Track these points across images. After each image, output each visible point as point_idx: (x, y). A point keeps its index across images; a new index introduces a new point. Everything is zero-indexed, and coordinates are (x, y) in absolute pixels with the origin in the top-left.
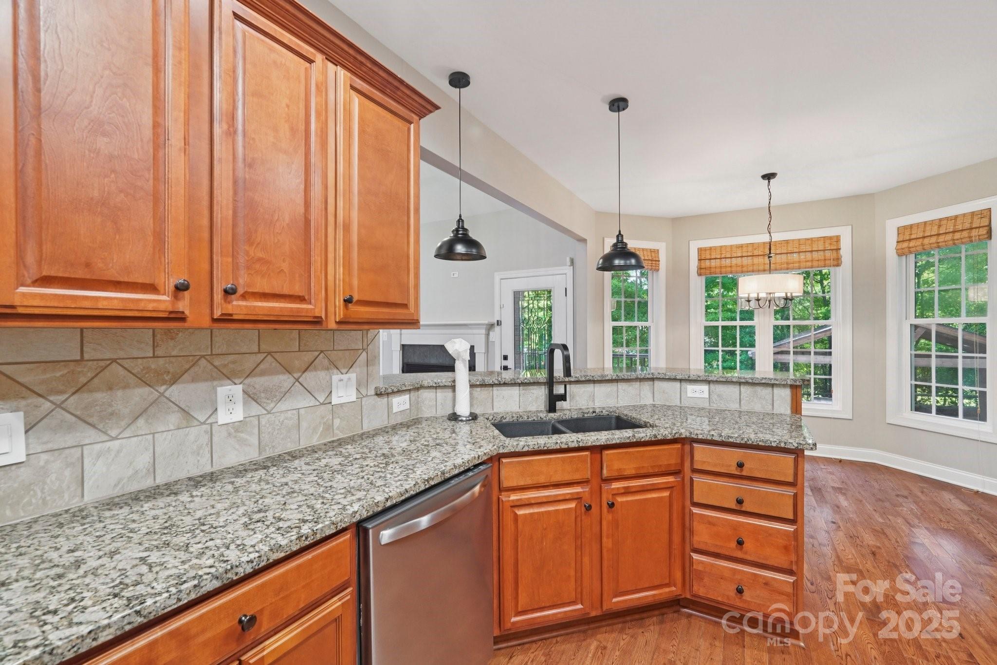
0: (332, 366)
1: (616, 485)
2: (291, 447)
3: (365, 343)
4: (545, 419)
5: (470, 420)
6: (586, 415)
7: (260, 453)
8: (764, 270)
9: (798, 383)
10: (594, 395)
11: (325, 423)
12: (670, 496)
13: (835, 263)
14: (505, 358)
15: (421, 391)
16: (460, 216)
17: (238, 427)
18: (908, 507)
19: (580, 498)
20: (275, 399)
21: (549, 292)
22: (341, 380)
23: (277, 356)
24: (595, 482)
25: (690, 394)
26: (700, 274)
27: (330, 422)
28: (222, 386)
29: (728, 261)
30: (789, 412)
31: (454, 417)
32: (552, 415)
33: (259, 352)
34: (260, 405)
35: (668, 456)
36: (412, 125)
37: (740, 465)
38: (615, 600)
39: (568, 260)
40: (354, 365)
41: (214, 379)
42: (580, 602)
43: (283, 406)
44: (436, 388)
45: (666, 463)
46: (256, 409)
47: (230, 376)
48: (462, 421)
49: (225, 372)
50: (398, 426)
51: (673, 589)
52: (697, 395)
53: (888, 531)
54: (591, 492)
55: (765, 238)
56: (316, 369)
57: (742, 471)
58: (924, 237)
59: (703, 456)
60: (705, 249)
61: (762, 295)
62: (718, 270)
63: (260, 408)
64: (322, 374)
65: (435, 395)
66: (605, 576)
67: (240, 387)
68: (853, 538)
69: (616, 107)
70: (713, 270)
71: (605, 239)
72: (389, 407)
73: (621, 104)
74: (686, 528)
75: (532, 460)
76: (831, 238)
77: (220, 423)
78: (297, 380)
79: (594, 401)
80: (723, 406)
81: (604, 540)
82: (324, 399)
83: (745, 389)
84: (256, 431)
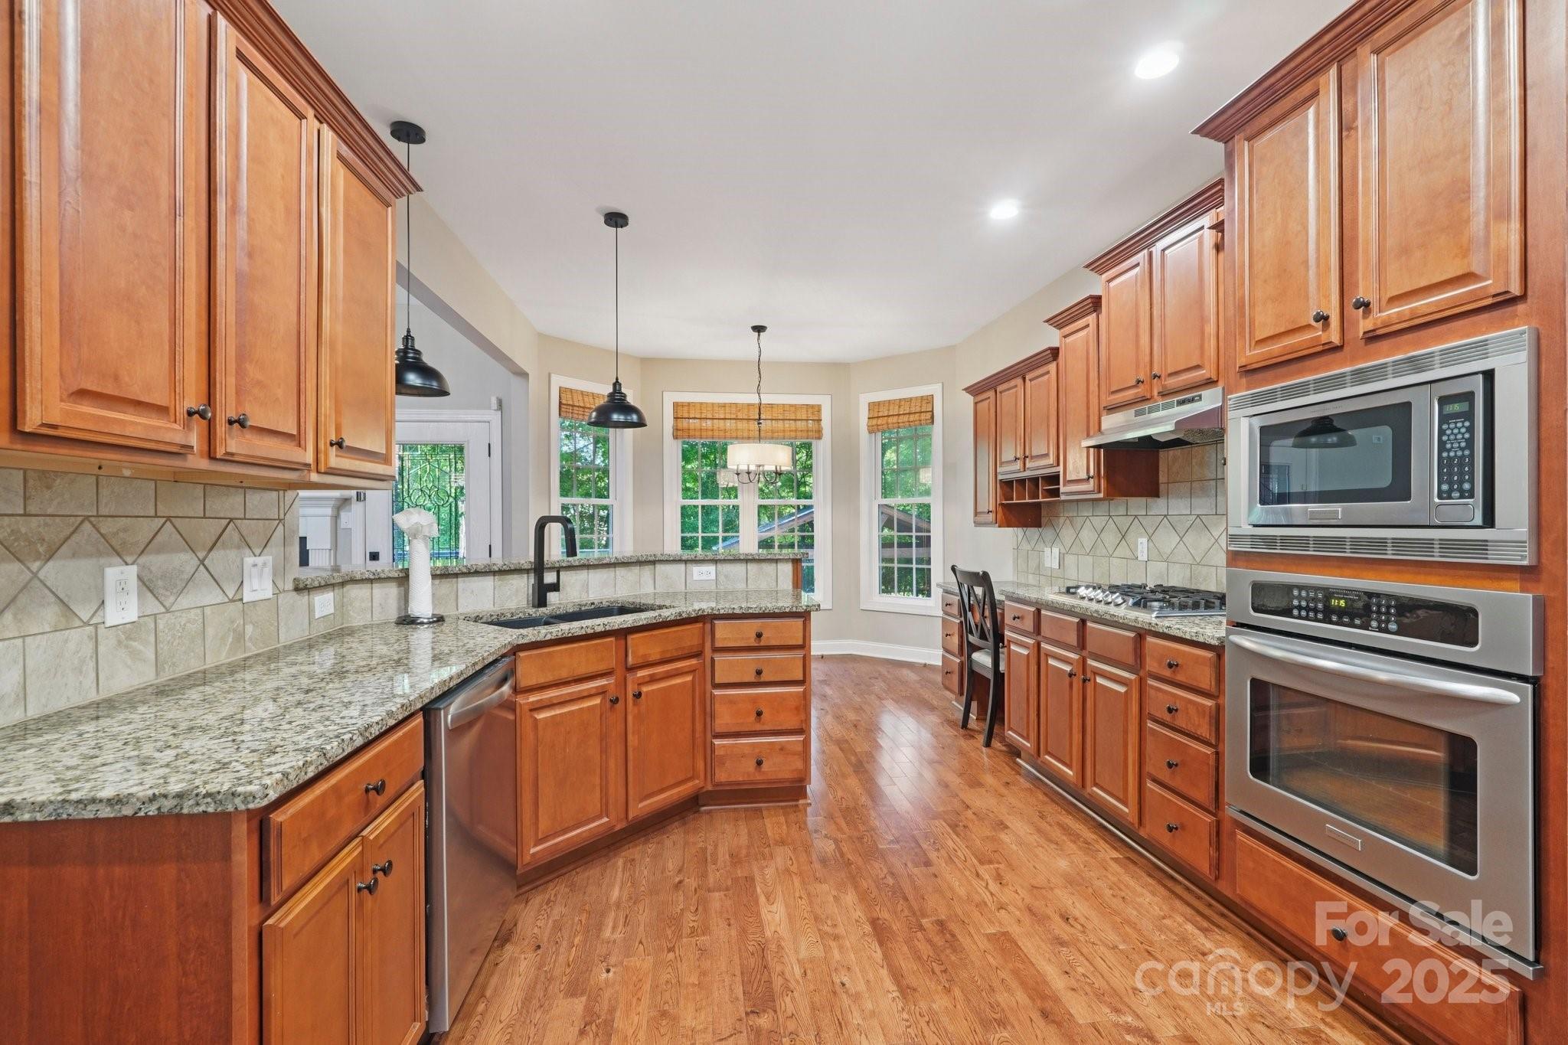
0: (244, 544)
1: (641, 673)
2: (195, 665)
3: (282, 512)
4: (534, 615)
5: (434, 622)
6: (583, 608)
7: (157, 674)
8: (754, 438)
9: (799, 557)
10: (587, 585)
11: (235, 631)
12: (693, 681)
13: (817, 435)
14: (374, 556)
15: (348, 587)
16: (409, 331)
17: (130, 632)
18: (879, 686)
19: (604, 692)
20: (175, 591)
21: (461, 449)
22: (255, 565)
23: (177, 522)
24: (620, 672)
25: (696, 577)
26: (676, 437)
27: (241, 629)
28: (110, 566)
29: (709, 422)
30: (791, 587)
31: (408, 621)
32: (542, 610)
33: (156, 516)
34: (157, 598)
35: (689, 636)
36: (390, 208)
37: (759, 635)
38: (640, 806)
39: (494, 401)
40: (269, 544)
41: (100, 554)
42: (604, 814)
43: (184, 602)
44: (371, 581)
45: (689, 644)
46: (153, 606)
47: (118, 551)
48: (422, 623)
49: (114, 543)
50: (321, 640)
51: (697, 781)
52: (704, 577)
53: (865, 707)
54: (617, 685)
55: (753, 399)
56: (224, 547)
57: (760, 641)
58: (888, 416)
59: (724, 633)
60: (683, 405)
61: (753, 468)
62: (698, 434)
63: (157, 602)
64: (232, 554)
65: (369, 594)
66: (630, 779)
67: (133, 570)
68: (838, 718)
69: (613, 223)
70: (692, 433)
71: (553, 375)
72: (311, 609)
73: (620, 221)
74: (708, 714)
75: (553, 652)
76: (813, 406)
77: (108, 625)
78: (202, 562)
79: (587, 592)
80: (730, 588)
81: (630, 737)
82: (233, 593)
83: (752, 567)
84: (152, 639)
